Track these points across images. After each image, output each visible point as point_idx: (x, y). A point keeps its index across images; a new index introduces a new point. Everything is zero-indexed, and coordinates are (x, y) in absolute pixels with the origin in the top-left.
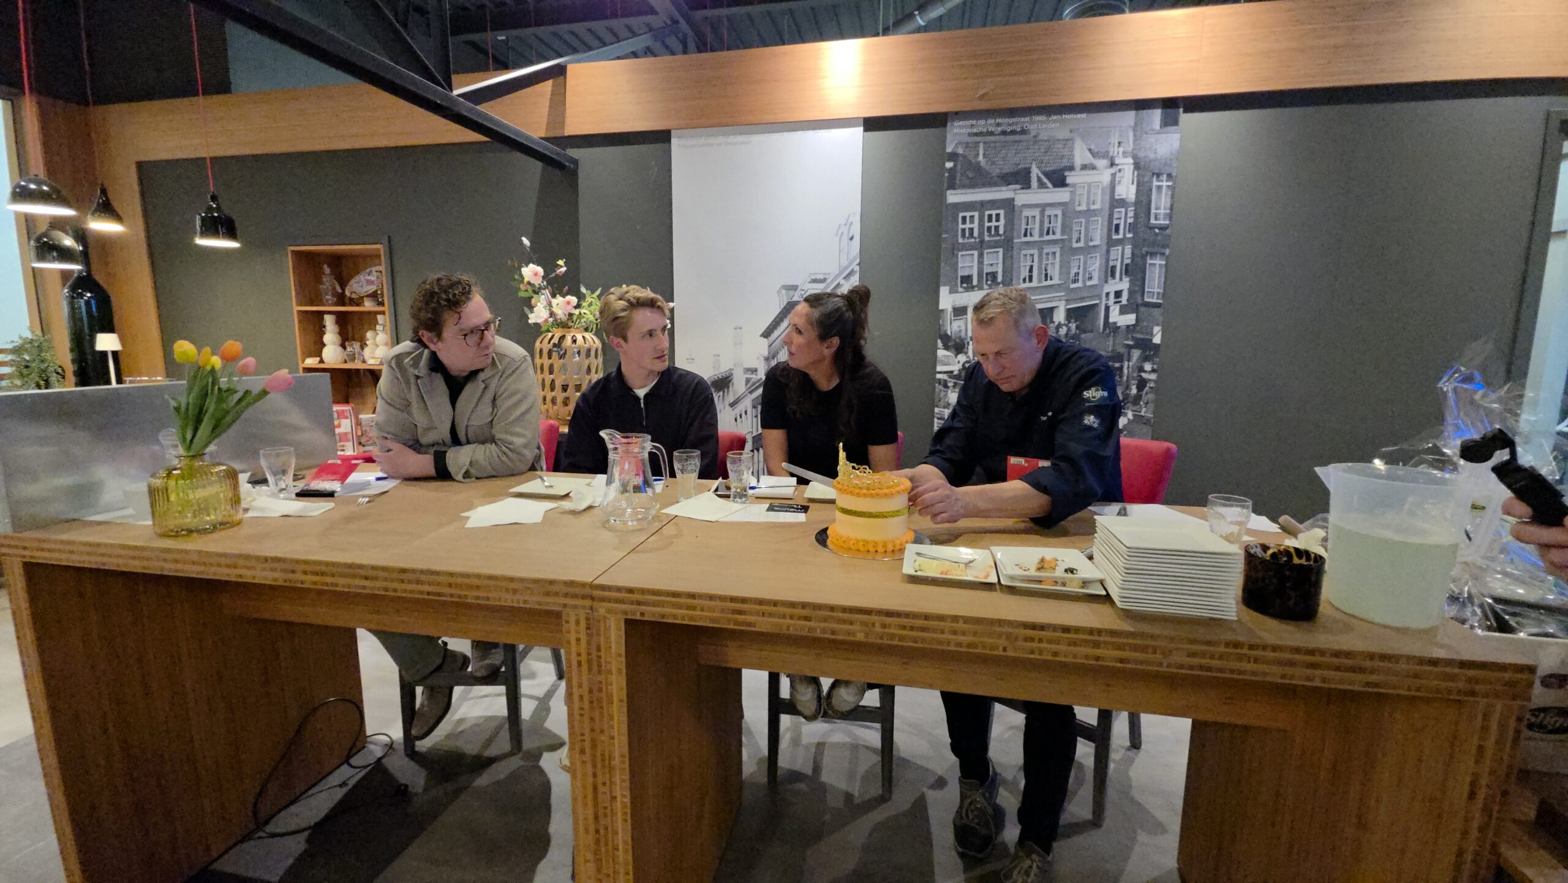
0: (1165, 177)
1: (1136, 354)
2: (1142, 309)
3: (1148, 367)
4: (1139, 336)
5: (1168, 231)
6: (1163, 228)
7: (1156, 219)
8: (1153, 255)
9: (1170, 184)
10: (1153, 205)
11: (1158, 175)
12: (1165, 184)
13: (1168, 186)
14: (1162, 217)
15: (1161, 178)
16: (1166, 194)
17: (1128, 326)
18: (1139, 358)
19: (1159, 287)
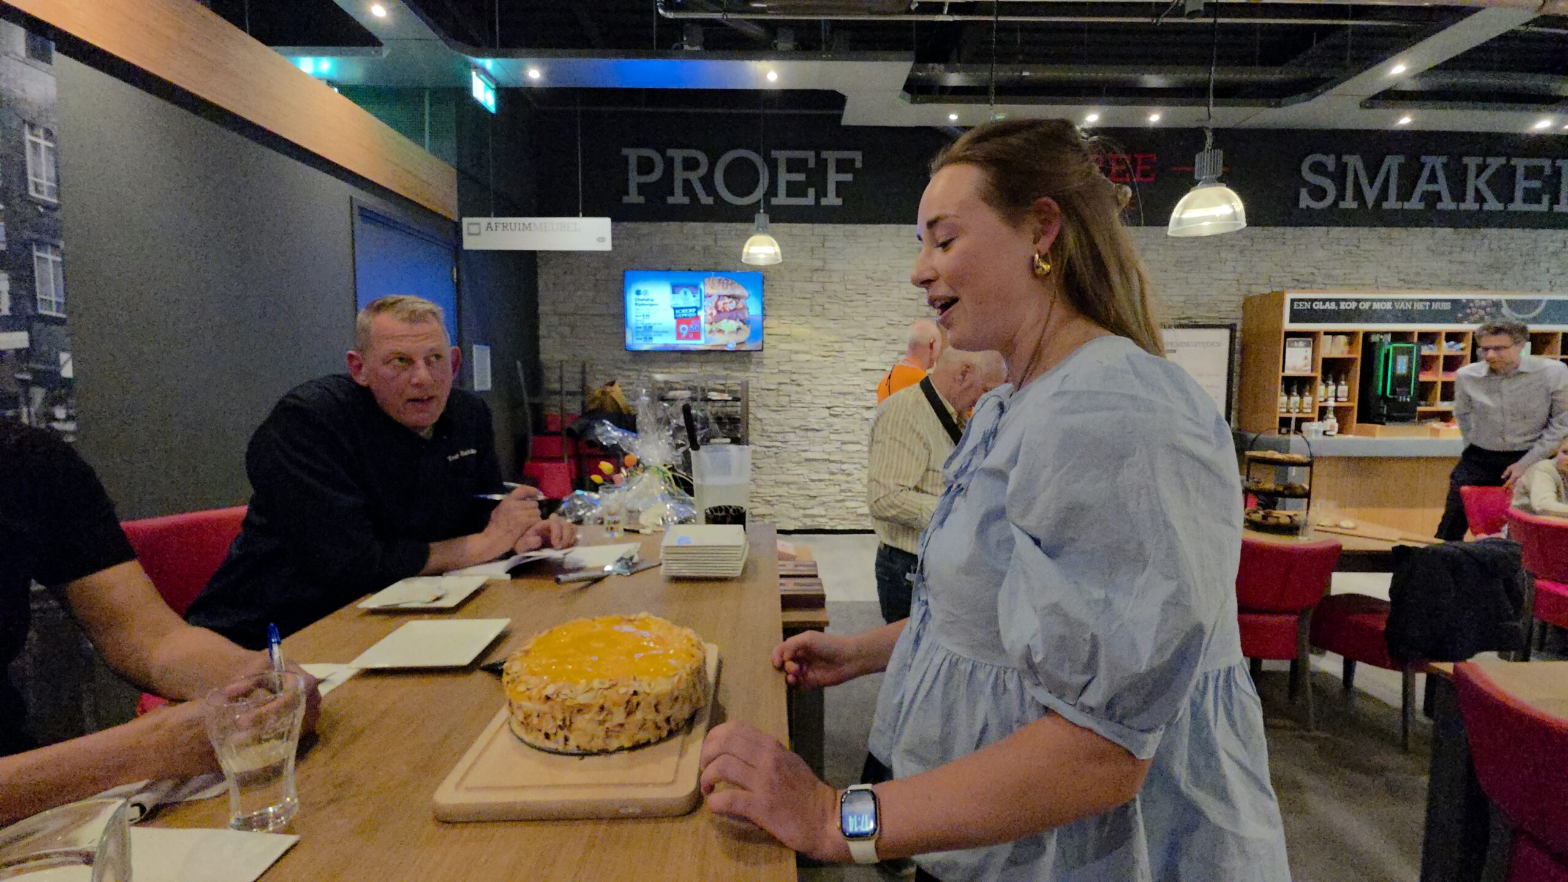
0: (41, 132)
1: (38, 394)
2: (37, 326)
3: (60, 412)
4: (40, 366)
5: (57, 215)
6: (47, 207)
7: (37, 190)
8: (41, 244)
9: (51, 145)
10: (30, 171)
11: (32, 126)
12: (43, 143)
13: (48, 148)
14: (45, 190)
15: (36, 132)
16: (48, 160)
17: (18, 351)
18: (45, 399)
19: (57, 295)
